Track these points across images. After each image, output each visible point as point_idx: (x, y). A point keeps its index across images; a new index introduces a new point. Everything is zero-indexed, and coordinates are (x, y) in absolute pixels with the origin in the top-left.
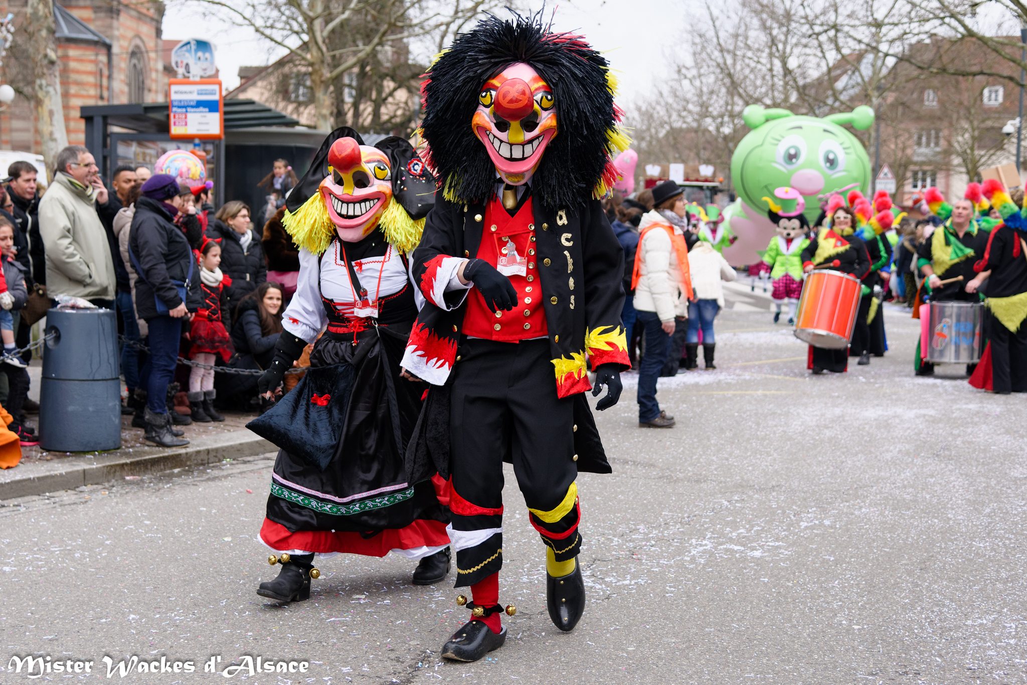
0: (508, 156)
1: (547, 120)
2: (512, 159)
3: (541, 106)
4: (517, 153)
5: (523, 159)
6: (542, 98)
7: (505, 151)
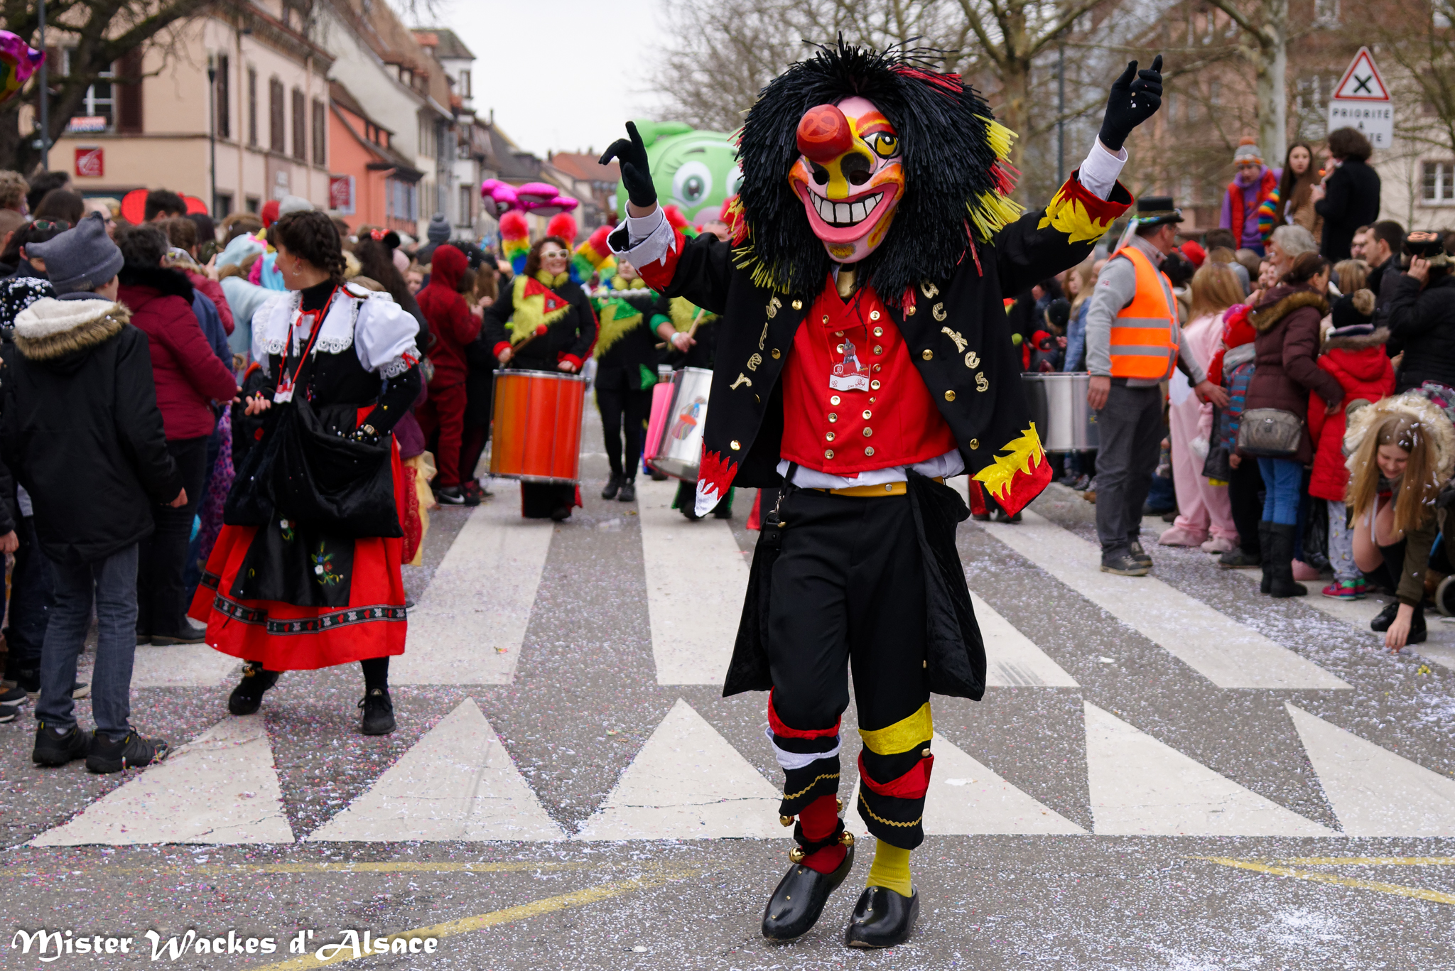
0: (831, 220)
1: (885, 171)
2: (836, 225)
3: (876, 151)
4: (843, 217)
5: (852, 224)
6: (876, 140)
7: (827, 214)
